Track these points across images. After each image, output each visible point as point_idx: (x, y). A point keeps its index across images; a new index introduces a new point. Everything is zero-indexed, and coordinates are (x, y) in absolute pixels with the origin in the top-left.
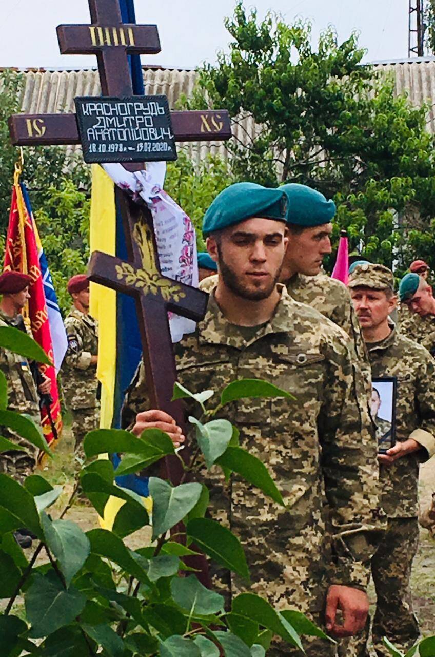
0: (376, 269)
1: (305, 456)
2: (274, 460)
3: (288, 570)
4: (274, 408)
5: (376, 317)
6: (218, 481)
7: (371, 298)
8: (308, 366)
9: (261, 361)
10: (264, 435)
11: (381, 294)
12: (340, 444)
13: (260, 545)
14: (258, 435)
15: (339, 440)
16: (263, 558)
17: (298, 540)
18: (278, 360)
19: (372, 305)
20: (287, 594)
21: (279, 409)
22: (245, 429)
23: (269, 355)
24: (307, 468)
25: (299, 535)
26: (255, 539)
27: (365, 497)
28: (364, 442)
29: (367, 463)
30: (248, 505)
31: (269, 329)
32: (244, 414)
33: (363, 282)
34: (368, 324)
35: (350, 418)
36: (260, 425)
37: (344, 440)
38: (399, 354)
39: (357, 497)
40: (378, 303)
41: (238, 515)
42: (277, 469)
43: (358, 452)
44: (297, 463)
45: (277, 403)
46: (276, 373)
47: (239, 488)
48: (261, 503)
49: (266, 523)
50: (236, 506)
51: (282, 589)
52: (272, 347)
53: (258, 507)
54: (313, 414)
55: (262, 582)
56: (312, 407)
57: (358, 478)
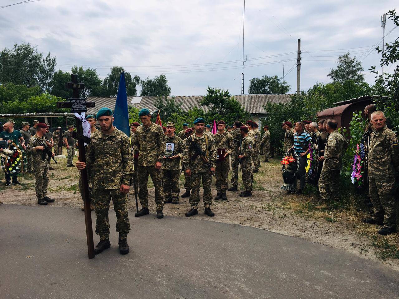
0: (172, 123)
1: (119, 159)
2: (112, 160)
3: (116, 181)
4: (112, 150)
5: (172, 132)
6: (101, 164)
7: (171, 128)
8: (118, 142)
9: (109, 142)
10: (110, 156)
11: (172, 128)
12: (125, 157)
13: (110, 176)
14: (109, 156)
15: (124, 156)
16: (110, 179)
17: (118, 175)
18: (113, 141)
19: (171, 130)
20: (116, 185)
21: (113, 150)
22: (106, 154)
23: (111, 140)
24: (119, 161)
25: (118, 174)
26: (108, 175)
27: (129, 167)
28: (130, 157)
29: (130, 161)
30: (107, 169)
31: (111, 135)
32: (105, 152)
33: (169, 125)
34: (170, 133)
35: (127, 152)
36: (109, 154)
37: (125, 156)
38: (176, 139)
39: (127, 167)
40: (172, 129)
41: (105, 171)
42: (112, 162)
43: (128, 158)
44: (117, 161)
45: (112, 149)
46: (112, 143)
47: (105, 166)
48: (110, 168)
49: (110, 172)
50: (105, 169)
51: (114, 184)
52: (112, 139)
53: (109, 169)
54: (120, 151)
55: (110, 183)
56: (119, 150)
57: (127, 164)
